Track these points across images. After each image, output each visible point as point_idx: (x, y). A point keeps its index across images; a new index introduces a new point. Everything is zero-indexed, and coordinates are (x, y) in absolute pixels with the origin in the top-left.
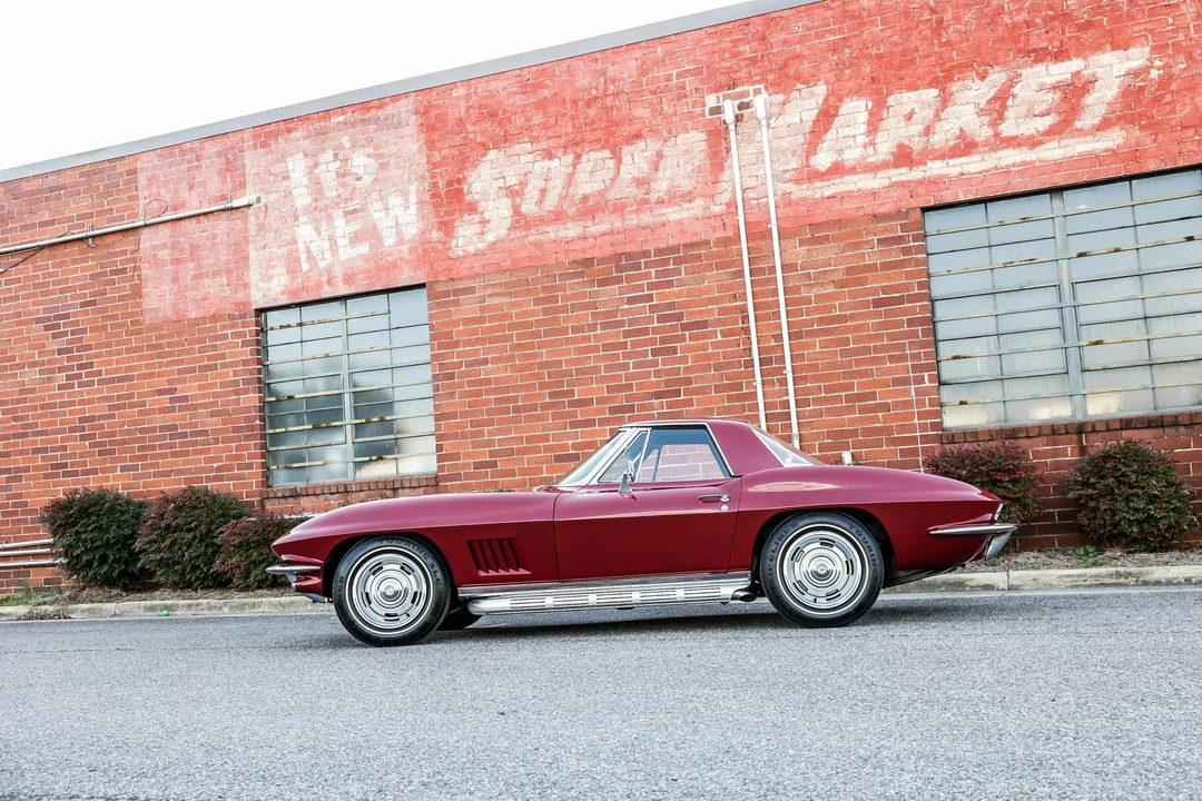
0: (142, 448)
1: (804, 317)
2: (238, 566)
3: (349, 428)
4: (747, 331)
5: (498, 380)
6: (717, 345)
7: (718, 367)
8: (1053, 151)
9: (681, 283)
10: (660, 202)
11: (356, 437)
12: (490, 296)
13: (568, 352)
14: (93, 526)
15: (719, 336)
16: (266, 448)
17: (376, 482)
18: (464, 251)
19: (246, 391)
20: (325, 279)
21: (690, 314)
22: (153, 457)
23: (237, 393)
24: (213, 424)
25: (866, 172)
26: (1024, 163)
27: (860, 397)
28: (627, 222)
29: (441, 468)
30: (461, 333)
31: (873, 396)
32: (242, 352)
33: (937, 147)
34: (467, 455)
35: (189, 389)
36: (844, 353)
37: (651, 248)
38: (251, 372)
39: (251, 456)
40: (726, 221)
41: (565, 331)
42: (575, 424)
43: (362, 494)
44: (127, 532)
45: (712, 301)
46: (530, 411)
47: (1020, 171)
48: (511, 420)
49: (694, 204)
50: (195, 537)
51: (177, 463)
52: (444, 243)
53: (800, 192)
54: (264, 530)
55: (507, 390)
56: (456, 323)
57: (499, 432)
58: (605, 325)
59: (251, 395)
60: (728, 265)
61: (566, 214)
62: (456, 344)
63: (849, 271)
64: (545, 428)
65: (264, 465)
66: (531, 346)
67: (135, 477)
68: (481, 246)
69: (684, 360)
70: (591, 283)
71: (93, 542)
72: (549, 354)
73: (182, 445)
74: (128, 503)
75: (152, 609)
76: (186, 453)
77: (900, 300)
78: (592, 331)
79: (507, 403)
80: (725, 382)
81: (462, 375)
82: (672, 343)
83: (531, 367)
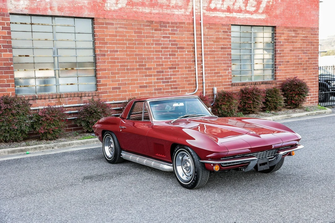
1: (206, 50)
3: (57, 72)
4: (194, 51)
5: (121, 59)
6: (186, 55)
7: (186, 61)
8: (255, 17)
9: (178, 34)
10: (173, 7)
12: (119, 27)
13: (144, 51)
15: (186, 52)
18: (110, 8)
20: (48, 7)
21: (180, 44)
25: (221, 12)
26: (250, 18)
27: (217, 73)
28: (164, 11)
29: (100, 89)
30: (108, 39)
31: (219, 73)
33: (235, 9)
34: (110, 85)
37: (170, 21)
40: (190, 18)
41: (144, 44)
42: (146, 76)
45: (185, 41)
46: (132, 70)
47: (249, 20)
48: (126, 73)
49: (182, 10)
52: (102, 4)
53: (207, 13)
55: (125, 62)
56: (106, 36)
57: (121, 77)
58: (156, 44)
60: (190, 31)
61: (145, 4)
62: (106, 43)
63: (217, 38)
64: (137, 76)
66: (133, 48)
68: (116, 8)
69: (177, 58)
70: (152, 29)
72: (139, 51)
77: (226, 48)
78: (152, 45)
79: (124, 67)
80: (187, 66)
81: (108, 55)
82: (174, 52)
83: (132, 55)
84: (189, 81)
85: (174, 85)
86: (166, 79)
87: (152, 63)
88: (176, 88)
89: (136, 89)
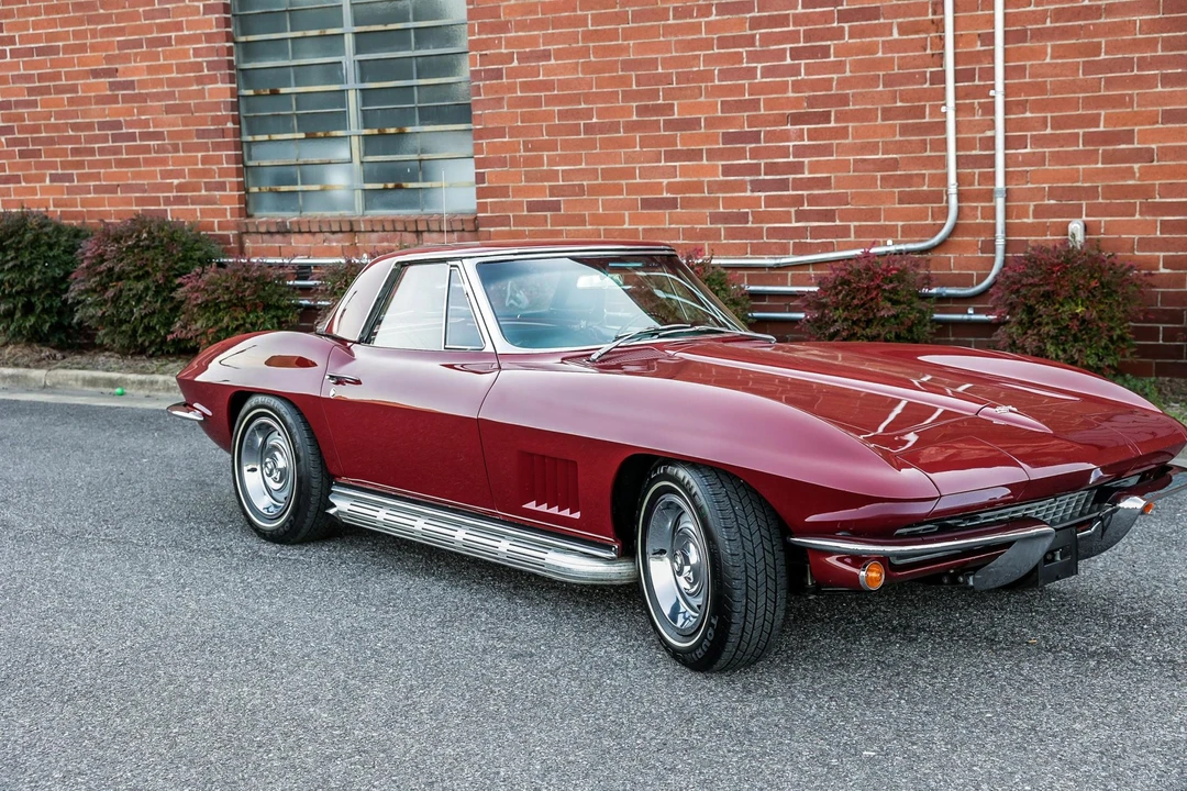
0: (75, 152)
1: (1033, 7)
2: (204, 333)
3: (355, 140)
4: (939, 25)
5: (564, 84)
6: (891, 46)
7: (890, 81)
11: (366, 154)
13: (666, 47)
14: (11, 264)
15: (895, 31)
16: (243, 163)
17: (393, 221)
19: (213, 80)
22: (92, 164)
23: (200, 80)
24: (172, 124)
27: (1106, 138)
29: (482, 207)
30: (512, 9)
31: (1128, 137)
32: (206, 21)
34: (519, 191)
35: (135, 71)
36: (1090, 68)
38: (218, 52)
39: (223, 172)
41: (662, 14)
42: (671, 156)
43: (374, 236)
44: (59, 272)
46: (609, 132)
48: (581, 144)
50: (147, 288)
51: (123, 176)
54: (238, 286)
55: (575, 99)
57: (564, 160)
58: (723, 9)
59: (220, 85)
62: (503, 27)
64: (629, 159)
65: (241, 186)
66: (613, 35)
67: (70, 191)
69: (839, 67)
71: (12, 286)
72: (640, 48)
73: (129, 150)
74: (59, 229)
75: (93, 382)
76: (135, 163)
78: (703, 16)
79: (577, 119)
80: (899, 104)
81: (513, 73)
82: (822, 40)
83: (611, 66)
84: (907, 180)
85: (813, 200)
86: (771, 169)
87: (703, 99)
88: (829, 215)
89: (627, 213)
